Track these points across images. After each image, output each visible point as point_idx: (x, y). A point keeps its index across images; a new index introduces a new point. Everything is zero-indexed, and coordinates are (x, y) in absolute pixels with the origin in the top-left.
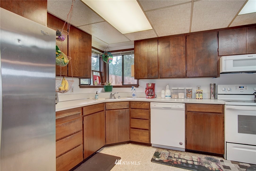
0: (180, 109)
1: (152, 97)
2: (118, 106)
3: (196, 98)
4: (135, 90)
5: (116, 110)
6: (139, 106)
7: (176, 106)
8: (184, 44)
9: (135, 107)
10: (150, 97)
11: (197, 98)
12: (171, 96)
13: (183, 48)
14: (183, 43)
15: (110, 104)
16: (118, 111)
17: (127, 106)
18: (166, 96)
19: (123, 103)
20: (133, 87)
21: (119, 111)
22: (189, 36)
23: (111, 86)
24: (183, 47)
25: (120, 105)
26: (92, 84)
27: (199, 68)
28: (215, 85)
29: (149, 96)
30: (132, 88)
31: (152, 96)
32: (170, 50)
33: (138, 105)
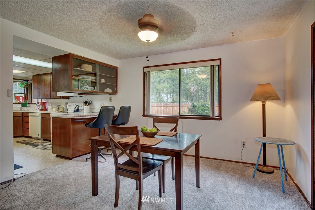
23: (27, 103)
28: (67, 103)
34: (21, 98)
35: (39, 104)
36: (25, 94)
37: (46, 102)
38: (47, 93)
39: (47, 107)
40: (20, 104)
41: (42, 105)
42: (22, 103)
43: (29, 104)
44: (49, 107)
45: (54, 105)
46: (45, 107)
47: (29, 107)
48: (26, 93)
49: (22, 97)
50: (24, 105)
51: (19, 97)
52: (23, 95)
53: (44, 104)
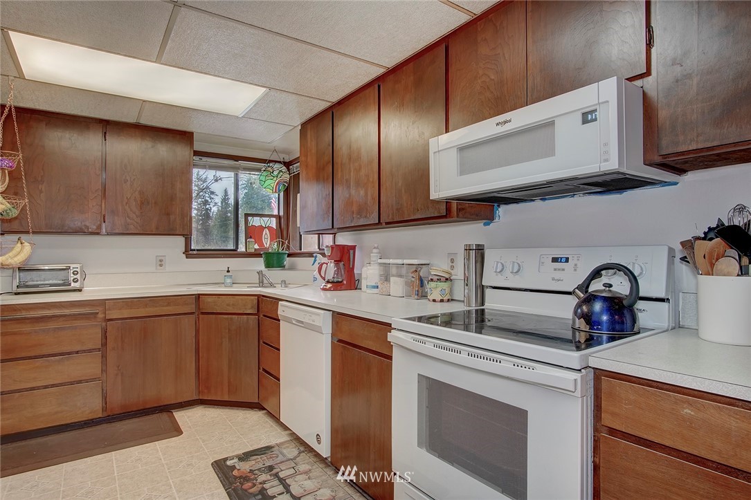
2: (229, 305)
5: (224, 316)
7: (310, 318)
15: (210, 299)
16: (227, 318)
17: (252, 307)
19: (242, 300)
21: (231, 319)
25: (233, 305)
26: (242, 248)
34: (266, 231)
35: (324, 255)
36: (279, 218)
37: (353, 248)
38: (362, 192)
39: (356, 271)
40: (259, 255)
41: (337, 262)
42: (266, 253)
43: (289, 255)
44: (368, 272)
45: (391, 261)
46: (350, 271)
47: (292, 268)
48: (282, 214)
49: (270, 228)
50: (273, 261)
51: (261, 228)
52: (273, 223)
53: (344, 256)
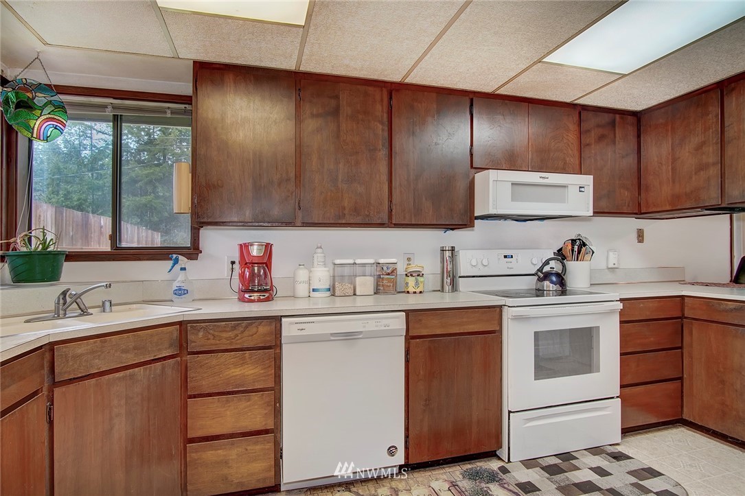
0: (390, 334)
1: (267, 295)
2: (125, 351)
3: (408, 292)
4: (184, 269)
5: (117, 375)
6: (227, 339)
7: (379, 324)
8: (385, 116)
9: (211, 344)
10: (255, 296)
11: (411, 289)
12: (329, 290)
13: (381, 127)
14: (383, 111)
17: (171, 345)
18: (314, 290)
19: (152, 336)
20: (175, 256)
21: (131, 376)
22: (397, 90)
23: (56, 254)
24: (382, 124)
25: (135, 348)
27: (426, 199)
28: (453, 249)
29: (253, 291)
30: (171, 263)
31: (266, 291)
32: (339, 127)
33: (225, 335)
